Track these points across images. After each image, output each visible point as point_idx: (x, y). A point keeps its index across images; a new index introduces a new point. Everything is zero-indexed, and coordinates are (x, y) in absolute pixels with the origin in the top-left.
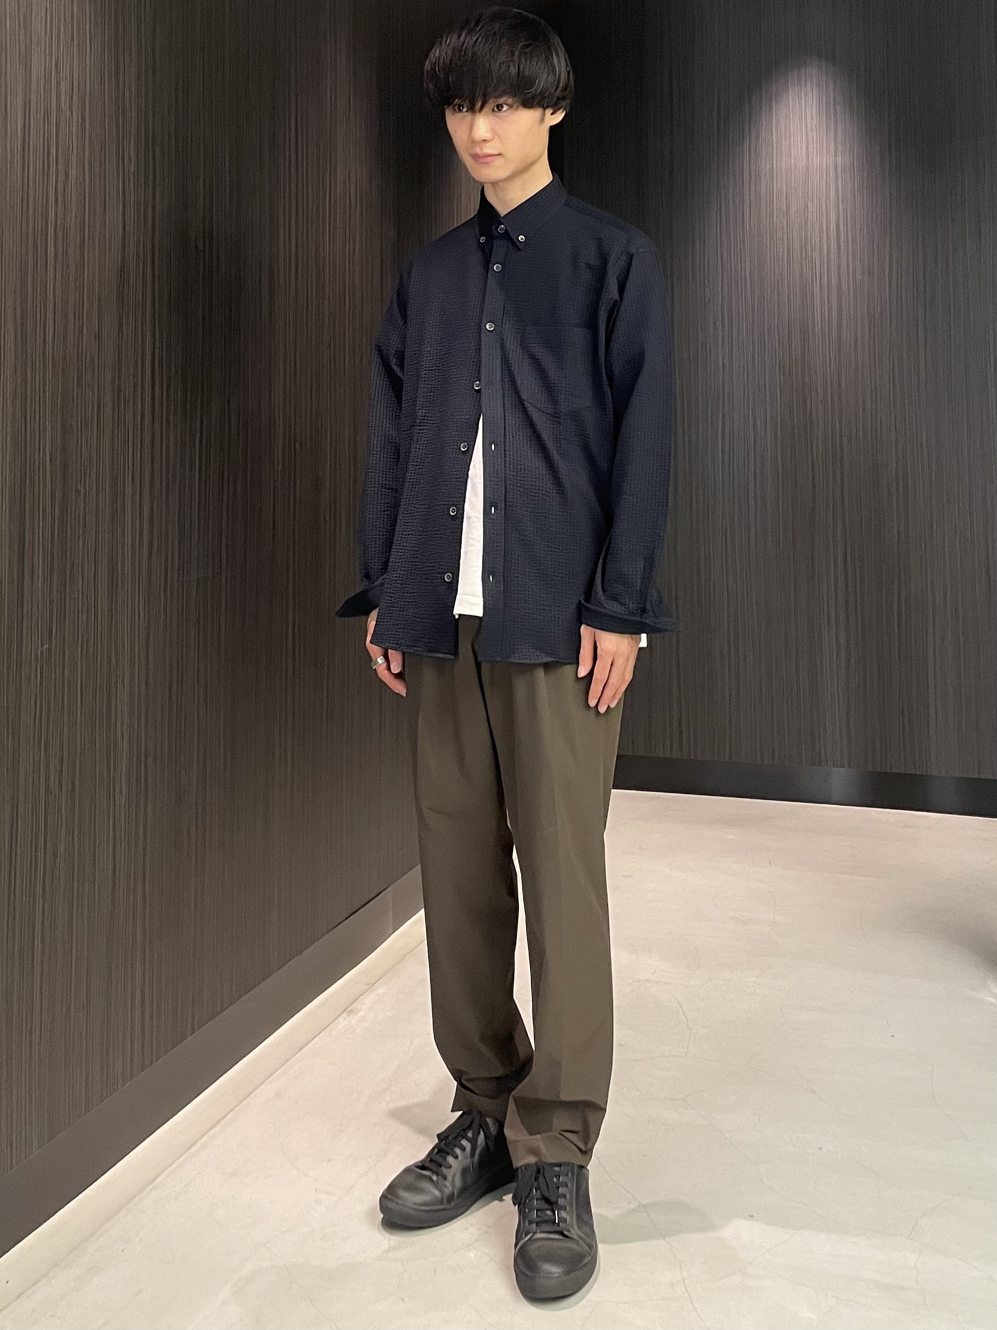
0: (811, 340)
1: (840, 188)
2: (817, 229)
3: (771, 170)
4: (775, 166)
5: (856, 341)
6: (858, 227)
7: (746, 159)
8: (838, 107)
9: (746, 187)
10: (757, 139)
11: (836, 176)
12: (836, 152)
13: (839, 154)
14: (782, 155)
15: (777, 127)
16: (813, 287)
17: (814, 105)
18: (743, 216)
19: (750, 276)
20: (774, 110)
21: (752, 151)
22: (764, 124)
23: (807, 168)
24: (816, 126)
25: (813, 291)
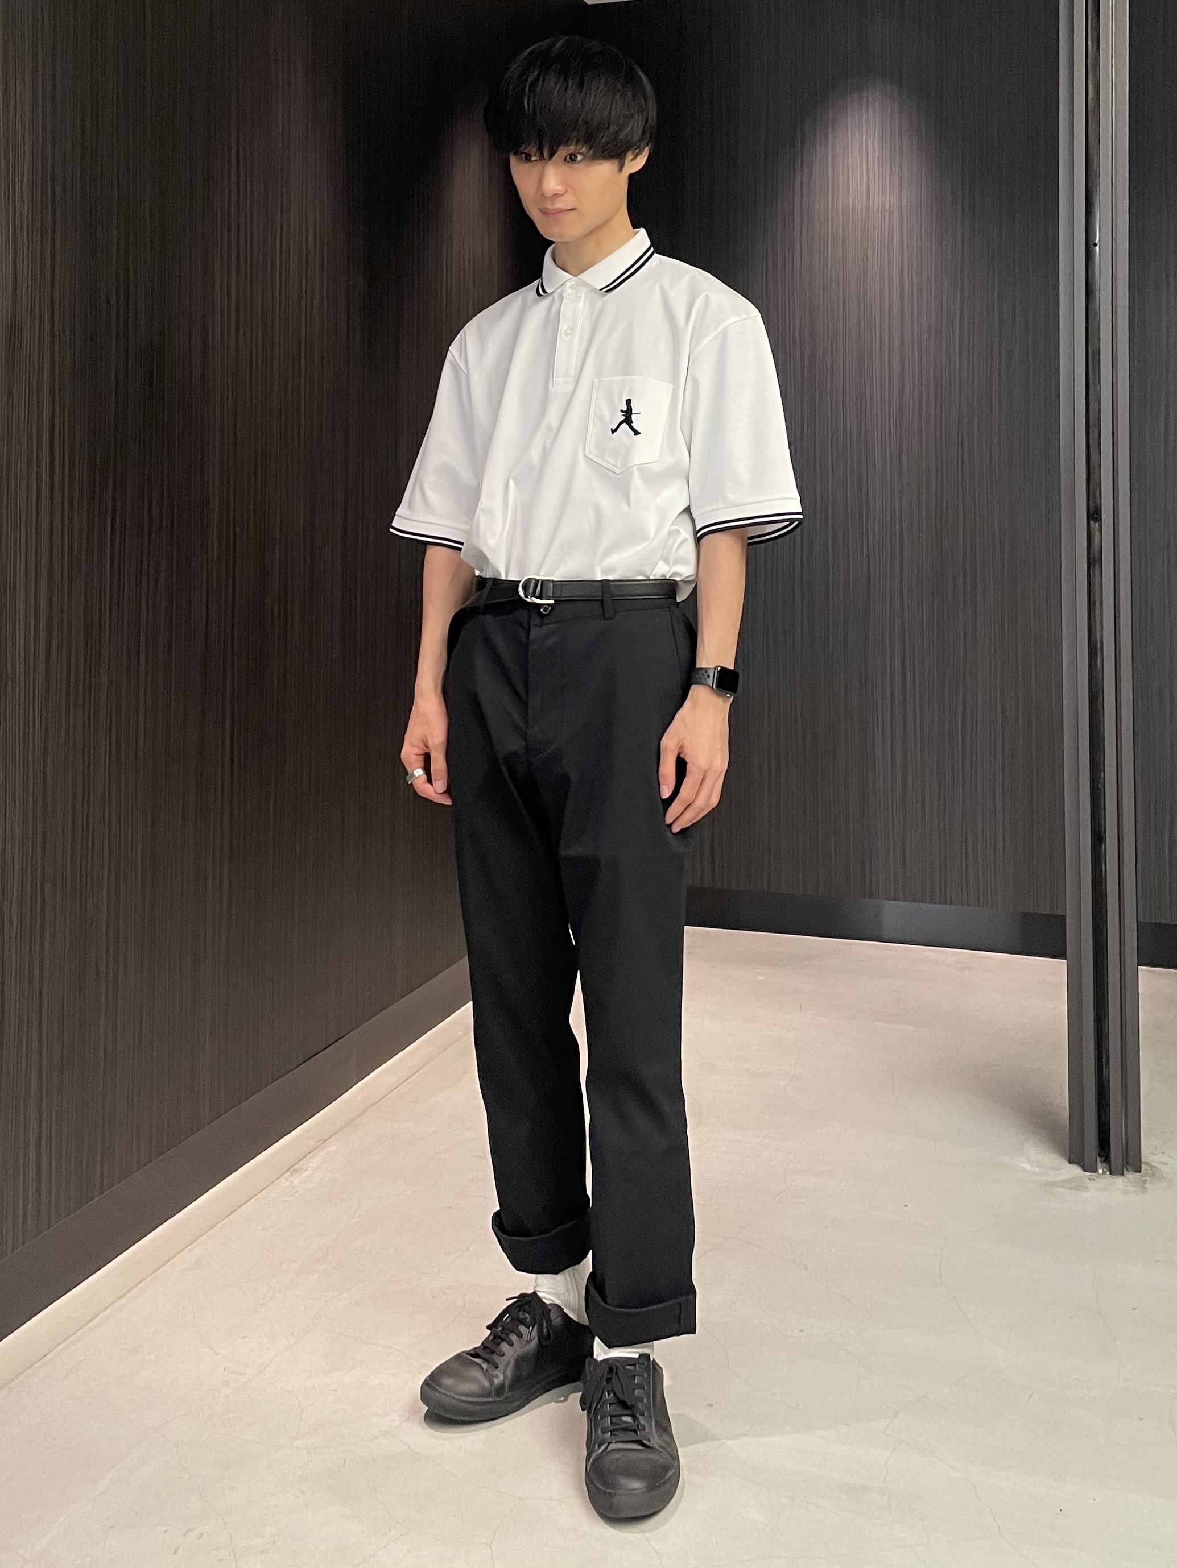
0: (868, 408)
1: (905, 232)
2: (878, 279)
3: (826, 208)
4: (830, 205)
5: (920, 410)
6: (925, 277)
7: (797, 197)
8: (905, 137)
9: (797, 229)
10: (810, 172)
11: (901, 218)
12: (900, 190)
13: (904, 191)
14: (838, 192)
15: (833, 160)
16: (871, 345)
17: (876, 135)
18: (793, 266)
19: (800, 333)
20: (830, 140)
21: (804, 189)
22: (818, 154)
23: (867, 207)
24: (878, 159)
25: (871, 351)
